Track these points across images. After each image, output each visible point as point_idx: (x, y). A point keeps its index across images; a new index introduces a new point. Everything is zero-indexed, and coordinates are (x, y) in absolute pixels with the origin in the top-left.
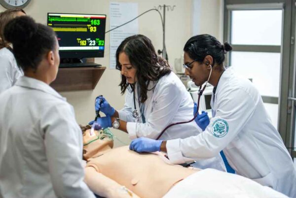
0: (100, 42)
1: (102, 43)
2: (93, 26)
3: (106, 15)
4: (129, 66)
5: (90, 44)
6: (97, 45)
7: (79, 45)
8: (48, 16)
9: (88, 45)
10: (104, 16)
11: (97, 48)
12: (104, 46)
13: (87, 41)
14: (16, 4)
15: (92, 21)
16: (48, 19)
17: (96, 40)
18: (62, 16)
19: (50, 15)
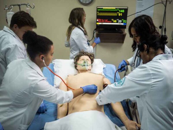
0: (124, 21)
1: (125, 21)
2: (121, 13)
3: (128, 7)
4: (136, 35)
5: (119, 22)
6: (122, 22)
7: (112, 22)
8: (97, 8)
9: (117, 22)
10: (127, 8)
11: (123, 24)
12: (126, 23)
13: (117, 20)
14: (86, 2)
15: (120, 10)
16: (97, 9)
17: (122, 20)
18: (104, 8)
19: (98, 7)
